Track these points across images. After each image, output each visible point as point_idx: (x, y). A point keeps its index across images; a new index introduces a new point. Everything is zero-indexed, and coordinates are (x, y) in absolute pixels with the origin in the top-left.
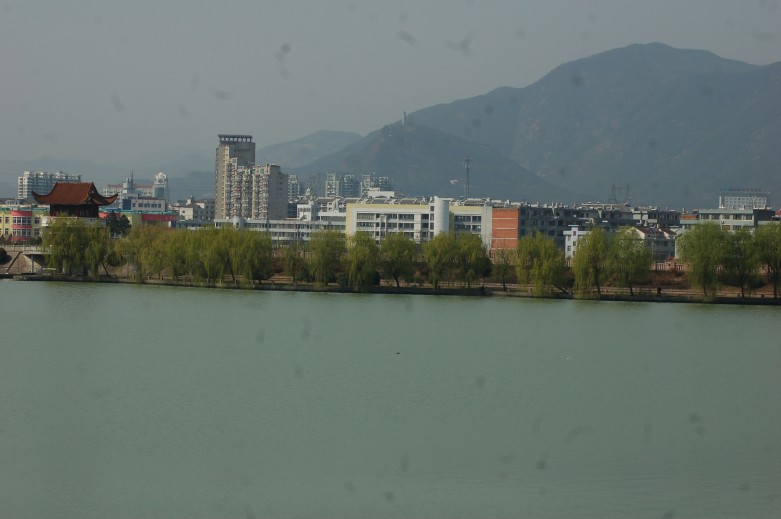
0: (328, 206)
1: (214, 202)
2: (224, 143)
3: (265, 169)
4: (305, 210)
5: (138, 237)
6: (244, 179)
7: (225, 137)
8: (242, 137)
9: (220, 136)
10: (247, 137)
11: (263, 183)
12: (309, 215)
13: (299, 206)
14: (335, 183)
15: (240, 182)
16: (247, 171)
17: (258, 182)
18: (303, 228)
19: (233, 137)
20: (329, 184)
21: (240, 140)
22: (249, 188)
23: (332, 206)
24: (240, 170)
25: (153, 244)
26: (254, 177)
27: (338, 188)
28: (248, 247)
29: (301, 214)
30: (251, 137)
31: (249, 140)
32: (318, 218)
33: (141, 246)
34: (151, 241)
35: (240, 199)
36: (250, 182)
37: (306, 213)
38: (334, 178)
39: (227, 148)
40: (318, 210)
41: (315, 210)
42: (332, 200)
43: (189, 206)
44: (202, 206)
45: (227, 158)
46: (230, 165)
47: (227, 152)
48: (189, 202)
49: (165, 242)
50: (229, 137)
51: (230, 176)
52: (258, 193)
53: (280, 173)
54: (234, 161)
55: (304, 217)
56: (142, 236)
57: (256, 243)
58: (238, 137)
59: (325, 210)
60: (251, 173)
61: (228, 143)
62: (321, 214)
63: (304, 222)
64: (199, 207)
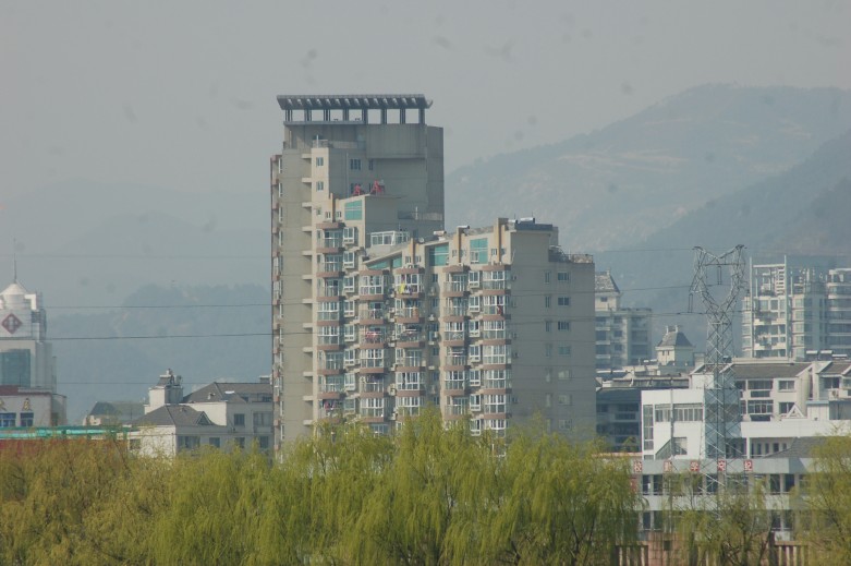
0: (777, 396)
1: (268, 399)
2: (302, 133)
3: (492, 240)
4: (677, 414)
5: (20, 494)
6: (400, 286)
7: (309, 105)
8: (383, 104)
9: (287, 104)
10: (403, 104)
11: (484, 306)
12: (694, 437)
13: (649, 398)
14: (788, 305)
15: (383, 301)
16: (411, 253)
17: (462, 299)
18: (675, 491)
19: (345, 104)
20: (758, 313)
21: (374, 116)
22: (425, 326)
23: (795, 396)
24: (379, 251)
25: (91, 521)
26: (443, 280)
27: (798, 328)
28: (524, 517)
29: (661, 433)
30: (421, 104)
31: (412, 116)
32: (735, 447)
33: (34, 532)
34: (81, 507)
35: (383, 376)
36: (424, 299)
37: (682, 428)
38: (780, 284)
39: (320, 152)
40: (734, 412)
41: (722, 412)
42: (794, 370)
43: (157, 418)
44: (217, 413)
45: (321, 199)
46: (336, 229)
47: (320, 173)
48: (157, 399)
49: (145, 509)
50: (327, 104)
51: (335, 280)
52: (465, 346)
53: (555, 256)
54: (354, 211)
55: (674, 447)
56: (37, 486)
57: (559, 493)
58: (365, 104)
59: (762, 413)
60: (431, 260)
61: (325, 132)
62: (750, 430)
63: (679, 464)
64: (203, 420)
